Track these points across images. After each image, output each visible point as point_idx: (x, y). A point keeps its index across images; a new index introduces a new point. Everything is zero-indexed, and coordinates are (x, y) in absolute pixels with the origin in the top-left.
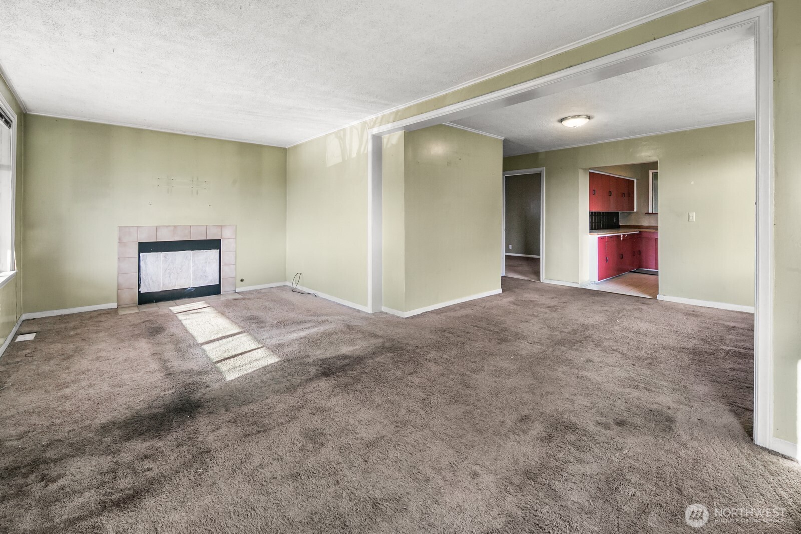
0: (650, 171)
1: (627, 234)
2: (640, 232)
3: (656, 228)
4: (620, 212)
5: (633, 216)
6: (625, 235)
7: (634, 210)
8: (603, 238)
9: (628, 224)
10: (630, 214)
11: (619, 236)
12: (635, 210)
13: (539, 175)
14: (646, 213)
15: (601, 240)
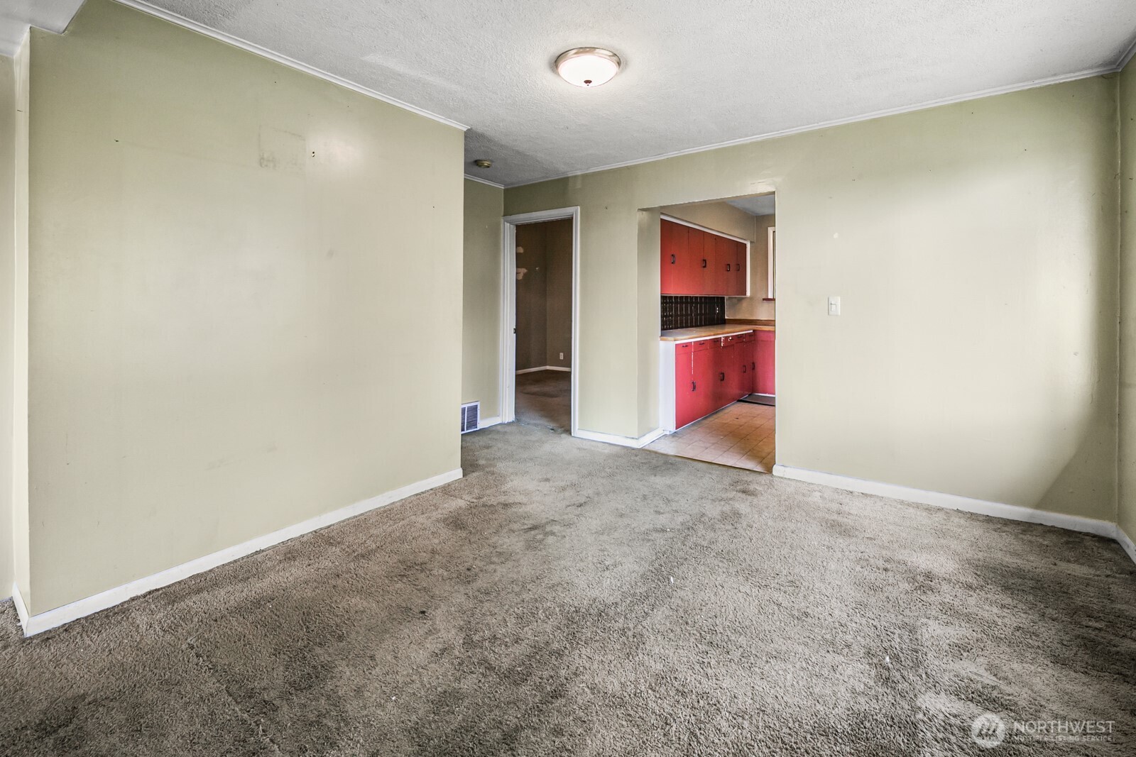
0: (769, 228)
1: (732, 336)
2: (754, 331)
3: (771, 323)
4: (726, 297)
5: (745, 304)
6: (729, 337)
7: (745, 295)
8: (686, 345)
9: (738, 317)
10: (740, 300)
11: (718, 340)
12: (748, 294)
13: (567, 223)
14: (764, 299)
15: (682, 349)
